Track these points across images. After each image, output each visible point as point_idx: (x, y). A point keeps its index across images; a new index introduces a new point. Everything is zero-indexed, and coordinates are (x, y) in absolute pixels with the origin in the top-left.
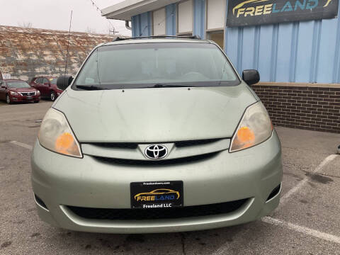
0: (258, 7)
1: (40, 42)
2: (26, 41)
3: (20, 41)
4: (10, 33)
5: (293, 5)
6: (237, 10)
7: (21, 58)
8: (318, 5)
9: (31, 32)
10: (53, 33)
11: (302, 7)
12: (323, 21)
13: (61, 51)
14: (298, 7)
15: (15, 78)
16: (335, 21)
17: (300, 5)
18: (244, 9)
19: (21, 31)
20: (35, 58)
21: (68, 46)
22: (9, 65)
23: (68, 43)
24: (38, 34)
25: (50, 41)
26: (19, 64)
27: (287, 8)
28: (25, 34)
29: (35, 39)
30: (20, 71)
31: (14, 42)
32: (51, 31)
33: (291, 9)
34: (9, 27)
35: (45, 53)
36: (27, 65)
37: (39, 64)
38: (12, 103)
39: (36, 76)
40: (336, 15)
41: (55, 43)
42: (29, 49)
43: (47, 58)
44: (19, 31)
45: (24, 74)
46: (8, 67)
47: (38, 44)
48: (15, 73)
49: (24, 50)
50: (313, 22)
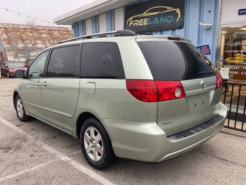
0: (140, 20)
1: (34, 34)
2: (25, 34)
3: (21, 34)
4: (14, 29)
5: (159, 19)
6: (129, 22)
7: (21, 46)
8: (173, 20)
9: (29, 27)
10: (44, 28)
11: (164, 21)
12: (176, 30)
13: (48, 40)
14: (162, 21)
15: (16, 60)
16: (183, 30)
17: (163, 20)
18: (133, 21)
19: (22, 27)
20: (30, 45)
21: (54, 37)
22: (13, 51)
23: (54, 35)
24: (34, 29)
25: (41, 33)
26: (19, 50)
27: (156, 21)
28: (25, 29)
29: (31, 32)
30: (20, 55)
31: (16, 35)
32: (43, 27)
33: (158, 22)
34: (14, 24)
35: (38, 42)
36: (25, 51)
37: (33, 50)
38: (11, 77)
39: (31, 58)
40: (183, 27)
41: (45, 35)
42: (27, 40)
43: (38, 46)
44: (20, 27)
45: (22, 57)
46: (12, 52)
47: (33, 36)
48: (16, 56)
49: (23, 40)
50: (171, 31)
